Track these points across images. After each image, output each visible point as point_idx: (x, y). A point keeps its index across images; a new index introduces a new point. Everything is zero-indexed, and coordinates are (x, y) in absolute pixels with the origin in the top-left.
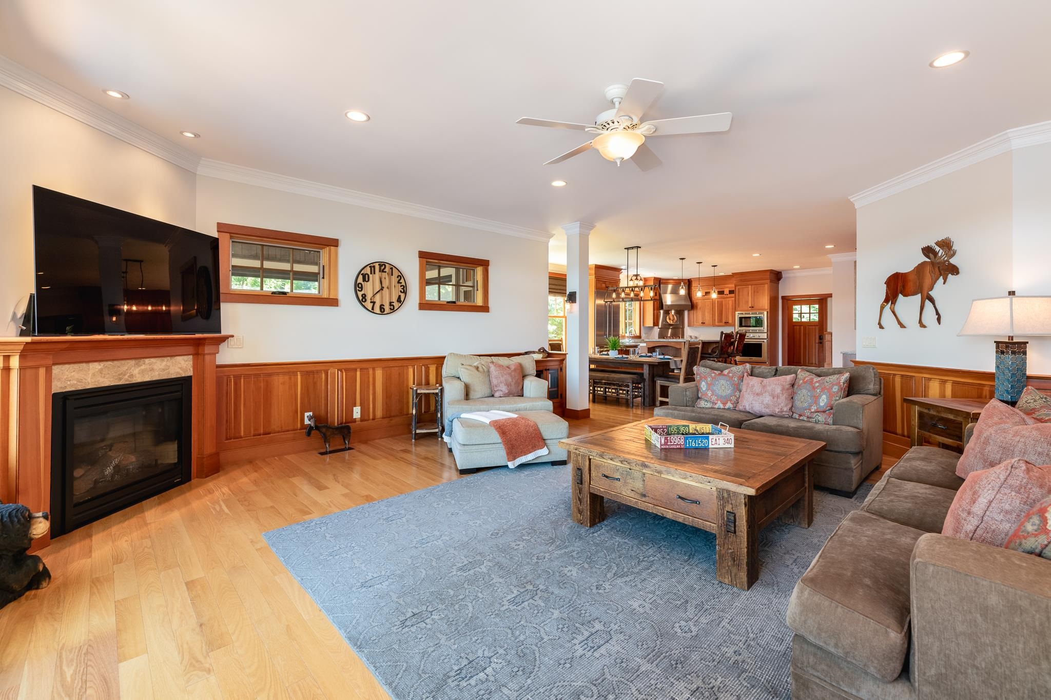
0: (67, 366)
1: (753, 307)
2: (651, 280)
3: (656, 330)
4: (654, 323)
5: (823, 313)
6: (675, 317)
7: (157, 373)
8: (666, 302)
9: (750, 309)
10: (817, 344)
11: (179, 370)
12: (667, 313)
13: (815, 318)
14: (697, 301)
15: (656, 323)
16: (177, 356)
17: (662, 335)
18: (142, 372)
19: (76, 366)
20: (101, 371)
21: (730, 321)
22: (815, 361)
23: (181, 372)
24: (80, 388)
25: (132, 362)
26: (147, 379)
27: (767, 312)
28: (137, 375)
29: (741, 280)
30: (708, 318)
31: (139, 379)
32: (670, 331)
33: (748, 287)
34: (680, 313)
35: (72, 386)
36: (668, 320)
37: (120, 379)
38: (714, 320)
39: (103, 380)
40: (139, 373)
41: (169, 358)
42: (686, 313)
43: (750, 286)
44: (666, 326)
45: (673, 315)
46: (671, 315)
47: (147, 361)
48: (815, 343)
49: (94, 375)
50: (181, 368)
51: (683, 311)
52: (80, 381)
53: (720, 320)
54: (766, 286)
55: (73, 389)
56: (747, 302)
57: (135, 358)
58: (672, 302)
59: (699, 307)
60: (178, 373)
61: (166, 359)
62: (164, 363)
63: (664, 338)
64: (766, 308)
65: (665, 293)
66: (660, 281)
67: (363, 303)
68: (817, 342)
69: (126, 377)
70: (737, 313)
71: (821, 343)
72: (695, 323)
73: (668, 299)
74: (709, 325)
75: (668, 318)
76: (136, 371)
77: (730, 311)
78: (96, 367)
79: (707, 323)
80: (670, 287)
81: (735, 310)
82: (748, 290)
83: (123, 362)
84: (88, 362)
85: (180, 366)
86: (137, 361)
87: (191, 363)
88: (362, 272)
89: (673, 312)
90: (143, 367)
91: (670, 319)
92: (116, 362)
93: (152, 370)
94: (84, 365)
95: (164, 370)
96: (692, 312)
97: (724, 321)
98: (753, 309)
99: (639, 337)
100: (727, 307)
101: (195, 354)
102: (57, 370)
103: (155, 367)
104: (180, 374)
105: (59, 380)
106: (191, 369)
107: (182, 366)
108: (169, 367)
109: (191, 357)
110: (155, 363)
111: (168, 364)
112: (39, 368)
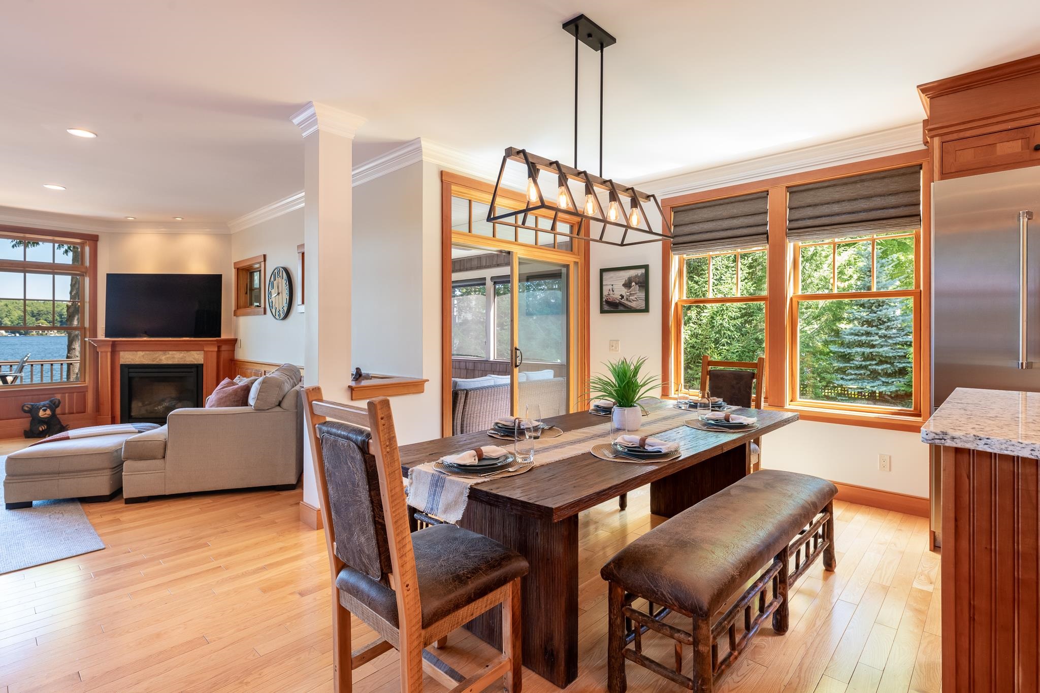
0: (126, 352)
7: (176, 360)
16: (191, 351)
18: (167, 359)
19: (131, 353)
20: (143, 356)
23: (194, 361)
24: (133, 363)
25: (160, 353)
26: (170, 362)
31: (164, 362)
35: (129, 361)
37: (154, 361)
39: (144, 360)
40: (165, 359)
41: (185, 352)
47: (170, 352)
49: (139, 357)
50: (194, 358)
52: (132, 360)
55: (129, 363)
57: (163, 351)
60: (192, 361)
61: (183, 352)
62: (182, 355)
69: (157, 360)
76: (163, 358)
78: (141, 353)
83: (156, 352)
87: (203, 356)
90: (168, 356)
92: (151, 352)
93: (173, 358)
94: (135, 352)
95: (181, 359)
101: (204, 351)
102: (122, 354)
103: (176, 356)
104: (193, 362)
105: (123, 358)
106: (203, 360)
107: (195, 357)
108: (185, 357)
109: (203, 352)
110: (175, 354)
111: (185, 355)
112: (107, 352)
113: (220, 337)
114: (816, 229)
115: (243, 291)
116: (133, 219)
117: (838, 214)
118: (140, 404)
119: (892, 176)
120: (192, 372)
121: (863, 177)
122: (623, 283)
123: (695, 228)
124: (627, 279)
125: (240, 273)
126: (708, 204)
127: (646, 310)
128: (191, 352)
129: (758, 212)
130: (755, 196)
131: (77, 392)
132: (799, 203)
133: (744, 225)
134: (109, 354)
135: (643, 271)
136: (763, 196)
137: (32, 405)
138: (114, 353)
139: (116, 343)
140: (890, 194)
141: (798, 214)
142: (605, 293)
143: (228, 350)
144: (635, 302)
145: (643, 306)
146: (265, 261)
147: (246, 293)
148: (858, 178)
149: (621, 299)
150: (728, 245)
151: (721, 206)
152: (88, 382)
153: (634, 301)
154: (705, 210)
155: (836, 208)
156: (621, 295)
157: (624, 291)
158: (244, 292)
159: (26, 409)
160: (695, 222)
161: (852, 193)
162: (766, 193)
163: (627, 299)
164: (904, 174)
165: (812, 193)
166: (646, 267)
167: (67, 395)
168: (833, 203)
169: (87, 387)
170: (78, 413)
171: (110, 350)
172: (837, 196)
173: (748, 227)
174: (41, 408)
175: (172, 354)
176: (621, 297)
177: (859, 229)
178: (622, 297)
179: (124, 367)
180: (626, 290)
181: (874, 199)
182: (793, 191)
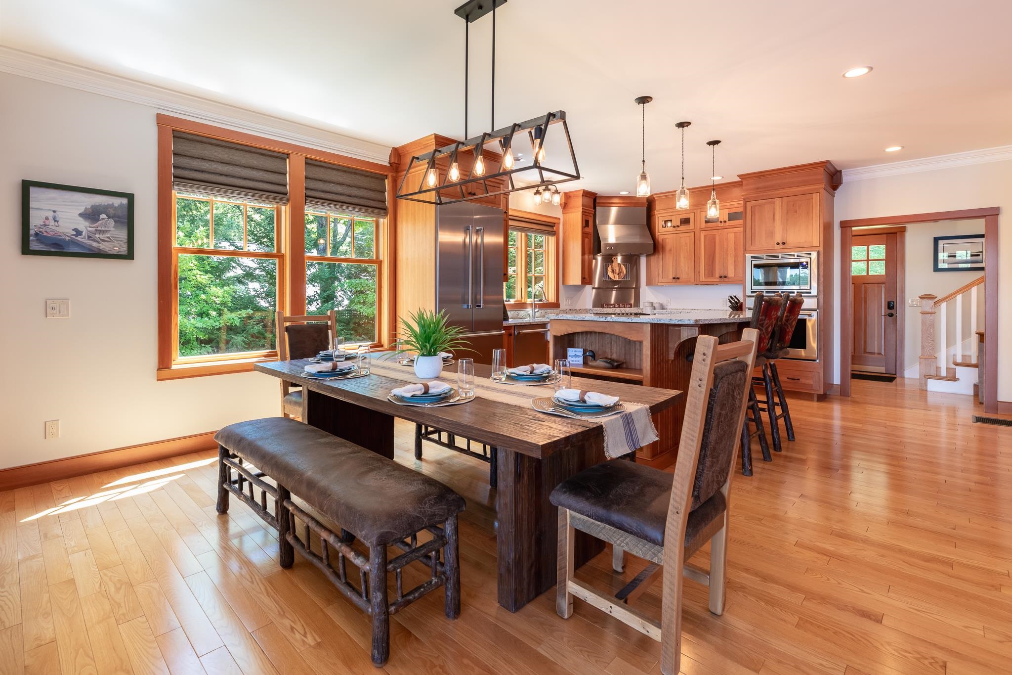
1: (784, 243)
2: (578, 196)
3: (589, 293)
4: (583, 278)
5: (894, 260)
6: (623, 267)
8: (606, 239)
9: (779, 247)
10: (883, 317)
12: (609, 259)
13: (879, 269)
14: (665, 237)
15: (587, 279)
17: (600, 302)
21: (731, 274)
22: (880, 348)
27: (818, 252)
29: (758, 189)
30: (686, 269)
32: (614, 293)
33: (774, 203)
34: (632, 260)
36: (610, 274)
38: (697, 272)
42: (643, 260)
43: (778, 201)
44: (607, 285)
45: (619, 265)
46: (615, 265)
48: (880, 315)
51: (639, 256)
53: (710, 272)
54: (816, 197)
56: (771, 234)
58: (617, 238)
59: (668, 248)
63: (603, 307)
64: (816, 243)
65: (605, 222)
66: (595, 200)
68: (883, 314)
70: (748, 256)
71: (891, 315)
72: (660, 279)
73: (611, 233)
74: (688, 283)
75: (609, 269)
77: (731, 253)
79: (683, 276)
80: (614, 211)
81: (745, 250)
82: (774, 209)
89: (619, 259)
91: (613, 272)
96: (654, 259)
97: (717, 275)
98: (783, 246)
99: (556, 305)
100: (725, 246)
114: (329, 202)
117: (341, 194)
119: (372, 177)
121: (357, 172)
122: (81, 212)
123: (206, 165)
124: (89, 207)
126: (224, 144)
127: (129, 255)
129: (278, 171)
130: (276, 154)
132: (314, 175)
133: (265, 180)
135: (125, 201)
136: (283, 157)
140: (370, 190)
141: (312, 185)
142: (36, 221)
144: (107, 244)
145: (124, 250)
148: (354, 171)
149: (76, 235)
150: (249, 196)
151: (238, 152)
153: (103, 241)
154: (219, 149)
155: (339, 189)
156: (75, 230)
157: (83, 225)
160: (206, 158)
161: (350, 181)
162: (286, 156)
163: (89, 237)
164: (377, 178)
165: (322, 170)
166: (130, 197)
168: (337, 184)
172: (341, 180)
173: (267, 182)
176: (75, 233)
177: (356, 210)
178: (78, 233)
180: (87, 224)
181: (362, 190)
182: (309, 163)
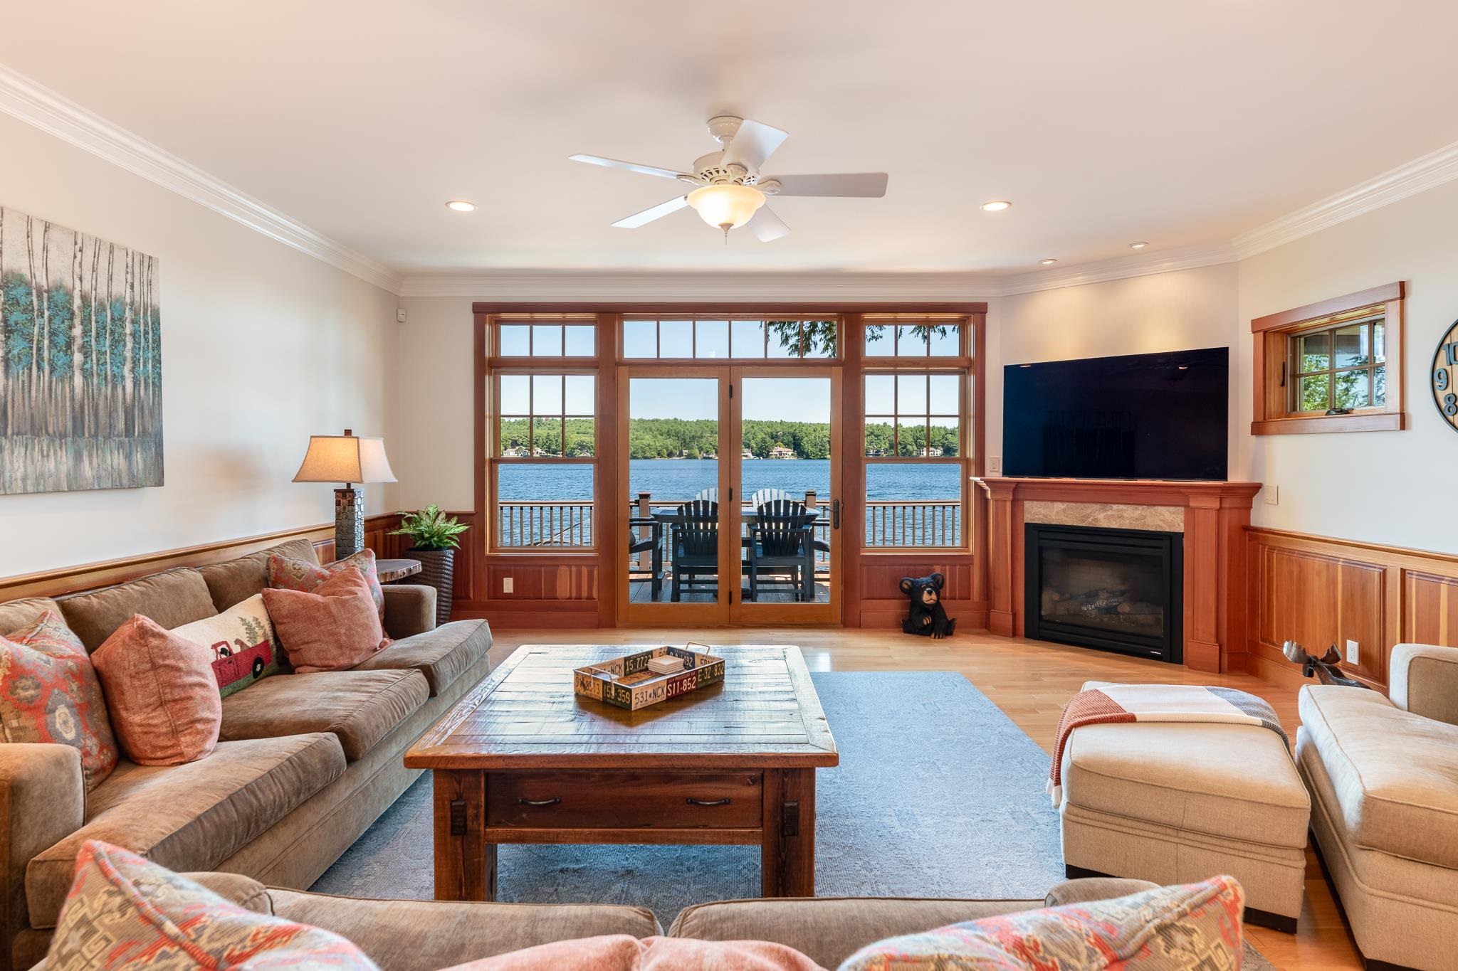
0: (1035, 502)
11: (1161, 523)
16: (1157, 505)
18: (1109, 518)
19: (1043, 503)
20: (1064, 510)
23: (1163, 525)
24: (1046, 522)
25: (1098, 506)
26: (1114, 525)
28: (1103, 521)
31: (1104, 524)
35: (1039, 519)
37: (1083, 521)
39: (1066, 519)
40: (1105, 518)
41: (1145, 507)
47: (1115, 507)
49: (1057, 513)
50: (1163, 521)
52: (1045, 516)
55: (1039, 522)
57: (1101, 503)
60: (1159, 526)
61: (1140, 508)
62: (1138, 512)
67: (1450, 418)
69: (1090, 520)
76: (1101, 516)
78: (1060, 506)
83: (1087, 505)
84: (1053, 501)
85: (1162, 518)
86: (1103, 506)
87: (1182, 517)
88: (1448, 341)
90: (1110, 513)
92: (1079, 504)
93: (1122, 517)
94: (1049, 503)
95: (1137, 519)
101: (1187, 506)
102: (1027, 504)
103: (1125, 515)
104: (1162, 527)
105: (1029, 513)
106: (1182, 525)
107: (1166, 518)
108: (1145, 517)
109: (1182, 509)
110: (1125, 510)
111: (1144, 513)
112: (1005, 501)
113: (1225, 477)
115: (1274, 382)
116: (1051, 262)
118: (1056, 597)
120: (1160, 548)
125: (1271, 339)
128: (1156, 507)
131: (961, 565)
134: (1008, 505)
137: (912, 582)
138: (1016, 504)
139: (1020, 485)
143: (1239, 508)
146: (1403, 296)
147: (1283, 384)
152: (973, 549)
158: (1279, 382)
159: (906, 587)
167: (948, 568)
169: (970, 557)
170: (961, 599)
171: (1011, 498)
174: (925, 588)
175: (1117, 510)
179: (1030, 527)
